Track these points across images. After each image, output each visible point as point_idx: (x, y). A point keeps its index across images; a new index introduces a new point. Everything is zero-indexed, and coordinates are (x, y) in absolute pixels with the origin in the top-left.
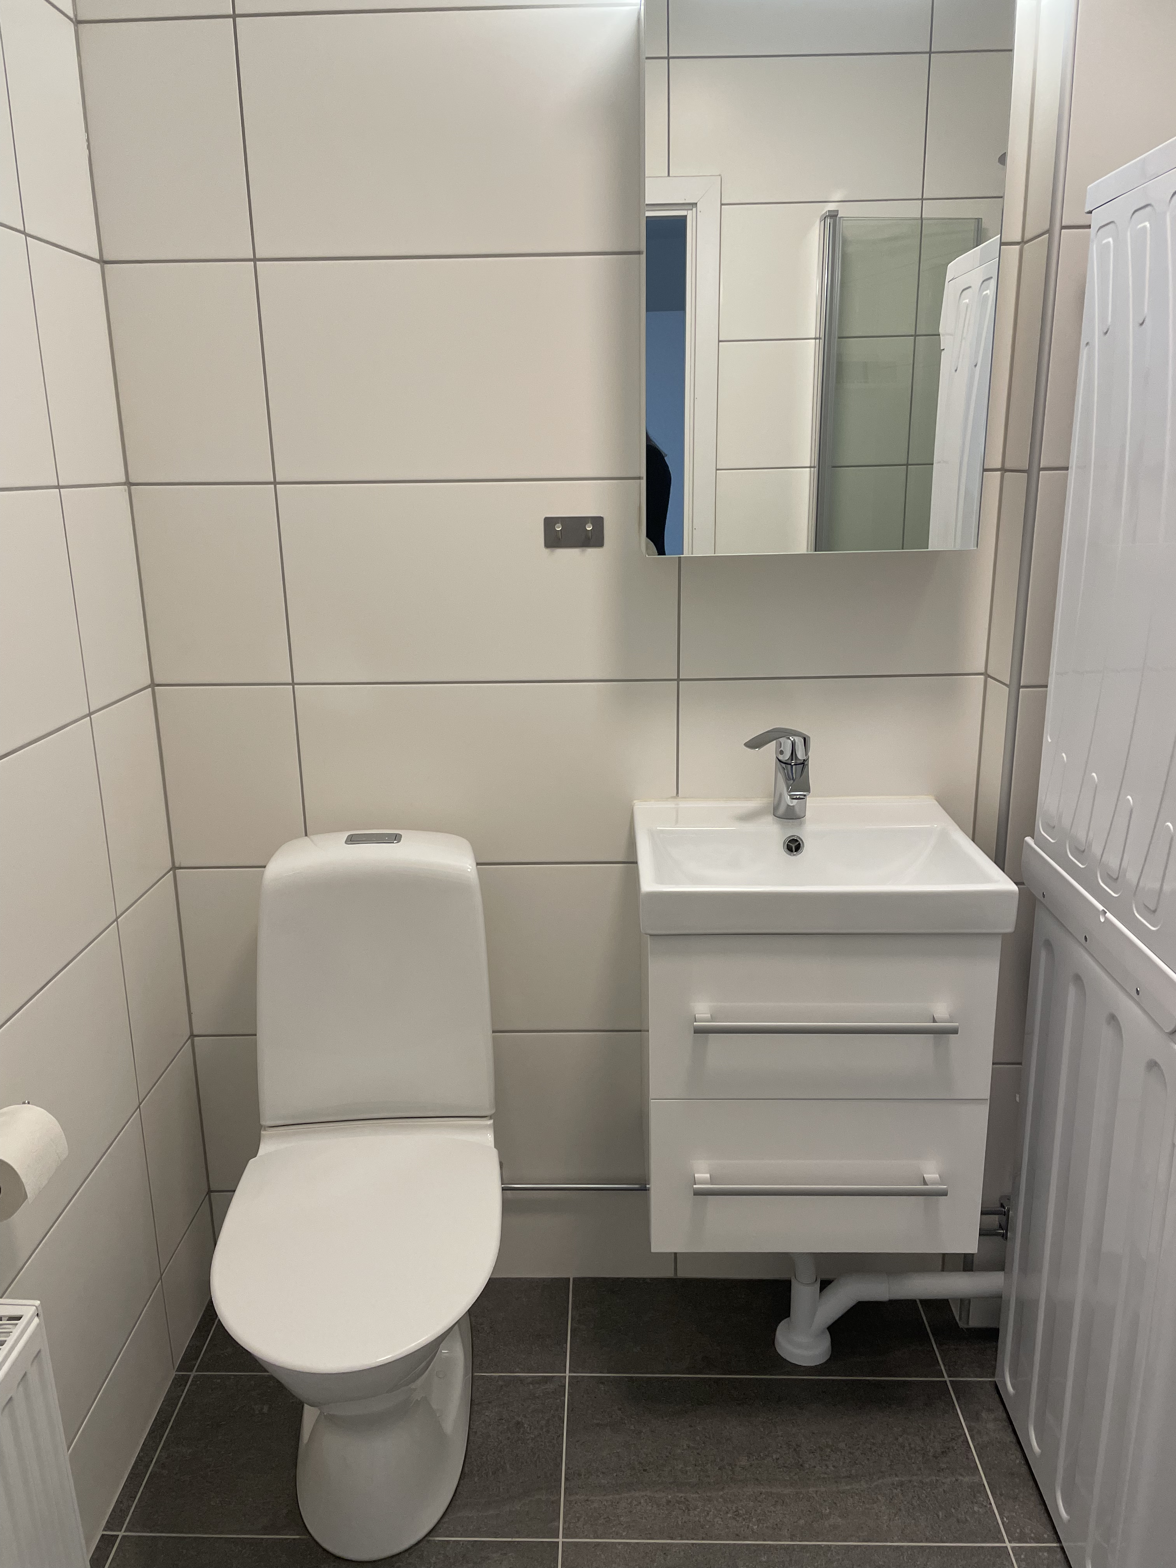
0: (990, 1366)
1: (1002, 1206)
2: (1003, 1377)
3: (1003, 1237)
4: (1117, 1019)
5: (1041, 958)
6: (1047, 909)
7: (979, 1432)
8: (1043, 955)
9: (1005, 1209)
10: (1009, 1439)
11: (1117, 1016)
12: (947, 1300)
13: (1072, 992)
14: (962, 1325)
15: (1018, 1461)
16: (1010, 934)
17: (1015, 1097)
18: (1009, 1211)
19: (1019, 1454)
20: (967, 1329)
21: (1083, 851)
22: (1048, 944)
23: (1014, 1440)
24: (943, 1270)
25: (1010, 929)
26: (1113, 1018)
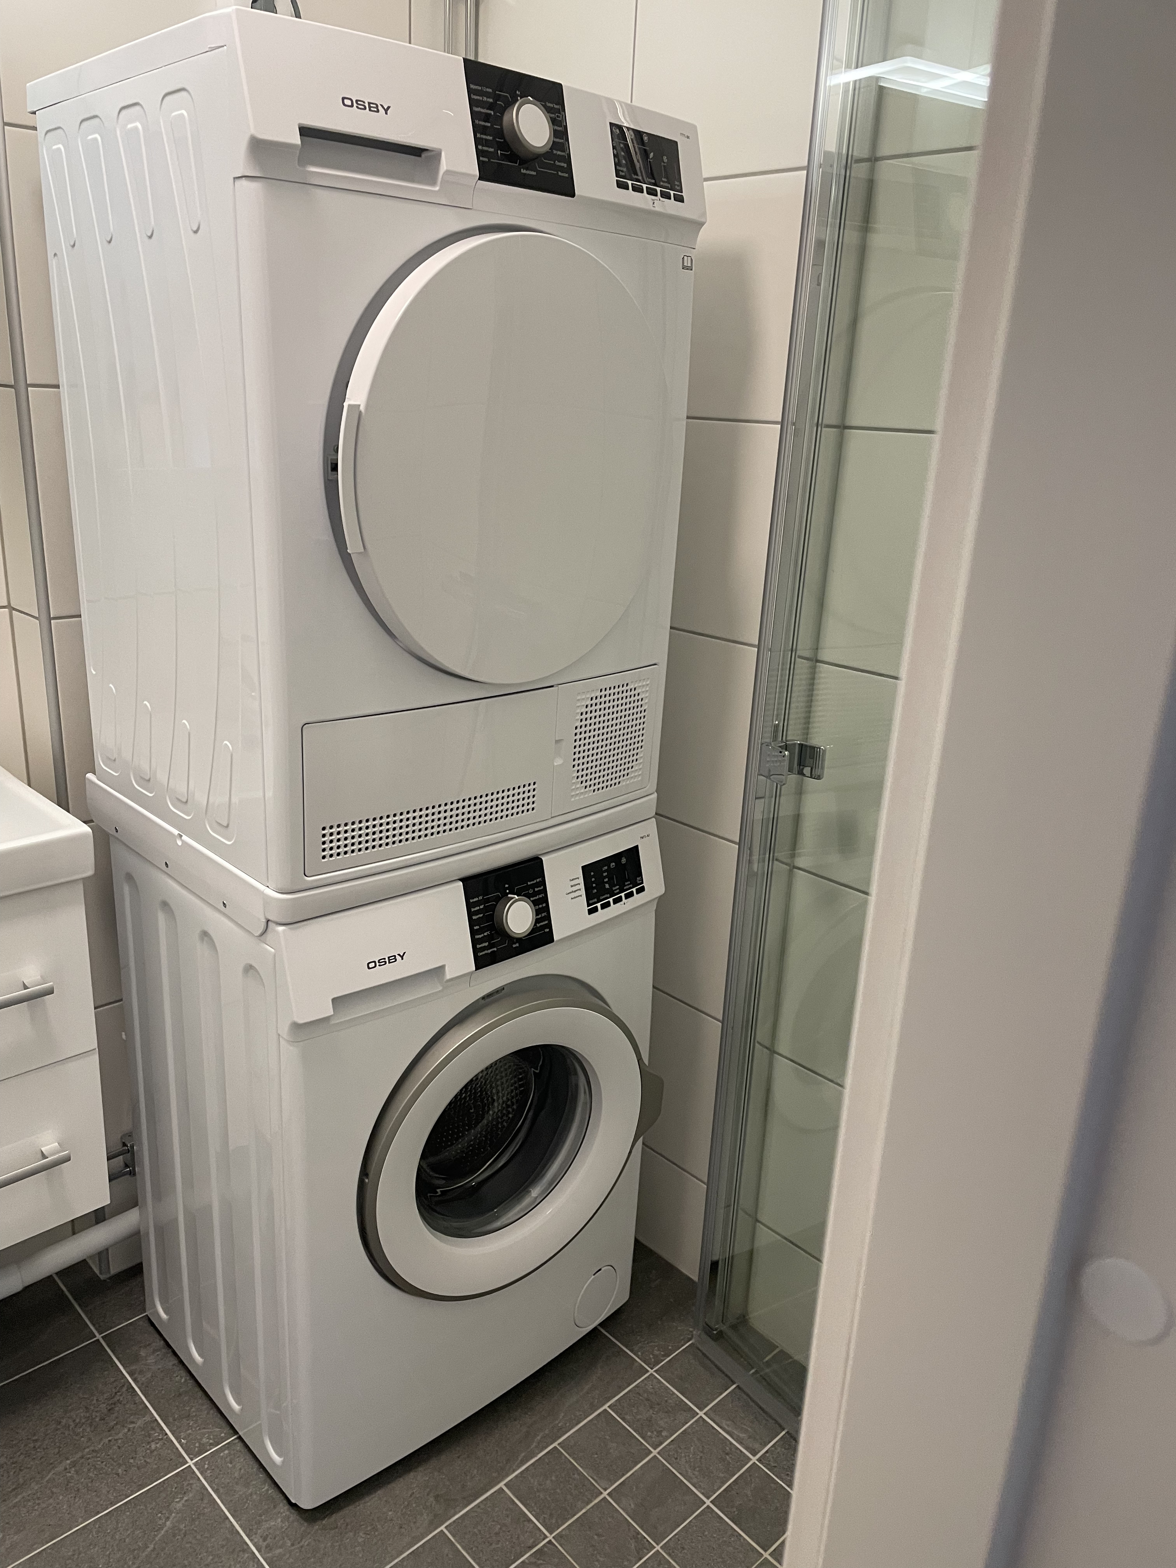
0: (140, 1303)
1: (124, 1145)
2: (154, 1306)
3: (130, 1174)
4: (209, 934)
5: (124, 893)
6: (121, 841)
7: (141, 1372)
8: (126, 889)
9: (127, 1147)
10: (171, 1363)
11: (209, 932)
12: (85, 1260)
13: (161, 917)
14: (102, 1277)
15: (183, 1380)
16: (89, 877)
17: (121, 1035)
18: (132, 1147)
19: (183, 1373)
20: (110, 1278)
21: (149, 780)
22: (129, 877)
23: (176, 1362)
24: (74, 1233)
25: (90, 872)
26: (205, 935)
